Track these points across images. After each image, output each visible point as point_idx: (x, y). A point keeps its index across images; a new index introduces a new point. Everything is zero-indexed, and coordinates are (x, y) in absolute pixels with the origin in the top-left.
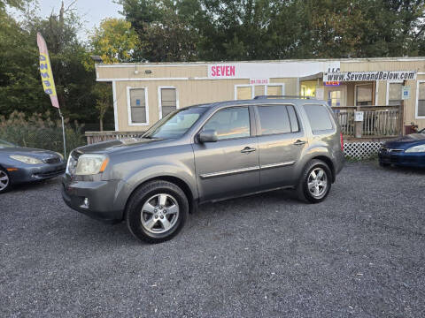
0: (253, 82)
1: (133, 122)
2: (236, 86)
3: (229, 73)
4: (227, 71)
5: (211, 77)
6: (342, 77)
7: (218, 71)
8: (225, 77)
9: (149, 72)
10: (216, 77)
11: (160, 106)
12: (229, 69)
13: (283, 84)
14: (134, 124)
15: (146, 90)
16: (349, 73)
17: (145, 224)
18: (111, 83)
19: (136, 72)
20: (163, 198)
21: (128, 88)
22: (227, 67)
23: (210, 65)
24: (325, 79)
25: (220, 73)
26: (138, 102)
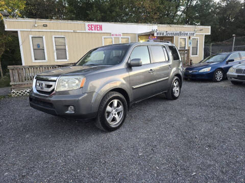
0: (113, 35)
1: (35, 59)
2: (103, 37)
3: (99, 29)
4: (97, 28)
5: (87, 31)
6: (163, 34)
7: (92, 27)
8: (96, 31)
9: (45, 26)
10: (90, 31)
11: (55, 48)
12: (98, 26)
13: (129, 37)
14: (36, 61)
15: (44, 37)
16: (167, 32)
17: (108, 119)
18: (17, 32)
19: (36, 25)
20: (116, 102)
21: (31, 36)
22: (97, 25)
23: (87, 23)
24: (155, 35)
25: (93, 28)
26: (38, 46)
